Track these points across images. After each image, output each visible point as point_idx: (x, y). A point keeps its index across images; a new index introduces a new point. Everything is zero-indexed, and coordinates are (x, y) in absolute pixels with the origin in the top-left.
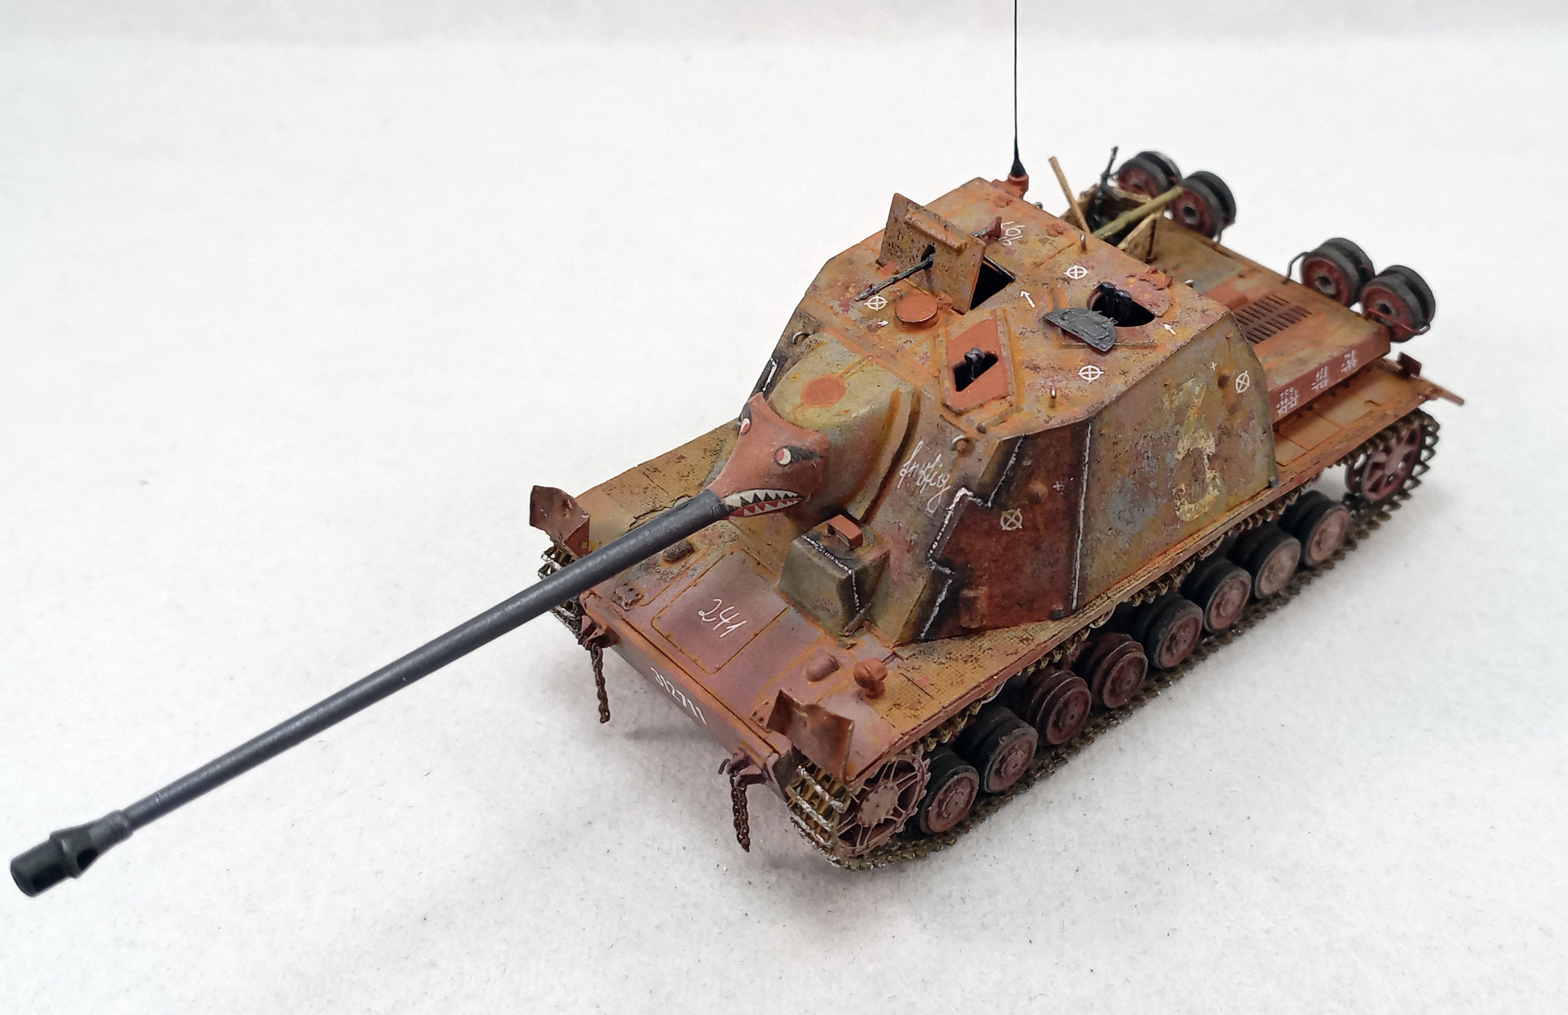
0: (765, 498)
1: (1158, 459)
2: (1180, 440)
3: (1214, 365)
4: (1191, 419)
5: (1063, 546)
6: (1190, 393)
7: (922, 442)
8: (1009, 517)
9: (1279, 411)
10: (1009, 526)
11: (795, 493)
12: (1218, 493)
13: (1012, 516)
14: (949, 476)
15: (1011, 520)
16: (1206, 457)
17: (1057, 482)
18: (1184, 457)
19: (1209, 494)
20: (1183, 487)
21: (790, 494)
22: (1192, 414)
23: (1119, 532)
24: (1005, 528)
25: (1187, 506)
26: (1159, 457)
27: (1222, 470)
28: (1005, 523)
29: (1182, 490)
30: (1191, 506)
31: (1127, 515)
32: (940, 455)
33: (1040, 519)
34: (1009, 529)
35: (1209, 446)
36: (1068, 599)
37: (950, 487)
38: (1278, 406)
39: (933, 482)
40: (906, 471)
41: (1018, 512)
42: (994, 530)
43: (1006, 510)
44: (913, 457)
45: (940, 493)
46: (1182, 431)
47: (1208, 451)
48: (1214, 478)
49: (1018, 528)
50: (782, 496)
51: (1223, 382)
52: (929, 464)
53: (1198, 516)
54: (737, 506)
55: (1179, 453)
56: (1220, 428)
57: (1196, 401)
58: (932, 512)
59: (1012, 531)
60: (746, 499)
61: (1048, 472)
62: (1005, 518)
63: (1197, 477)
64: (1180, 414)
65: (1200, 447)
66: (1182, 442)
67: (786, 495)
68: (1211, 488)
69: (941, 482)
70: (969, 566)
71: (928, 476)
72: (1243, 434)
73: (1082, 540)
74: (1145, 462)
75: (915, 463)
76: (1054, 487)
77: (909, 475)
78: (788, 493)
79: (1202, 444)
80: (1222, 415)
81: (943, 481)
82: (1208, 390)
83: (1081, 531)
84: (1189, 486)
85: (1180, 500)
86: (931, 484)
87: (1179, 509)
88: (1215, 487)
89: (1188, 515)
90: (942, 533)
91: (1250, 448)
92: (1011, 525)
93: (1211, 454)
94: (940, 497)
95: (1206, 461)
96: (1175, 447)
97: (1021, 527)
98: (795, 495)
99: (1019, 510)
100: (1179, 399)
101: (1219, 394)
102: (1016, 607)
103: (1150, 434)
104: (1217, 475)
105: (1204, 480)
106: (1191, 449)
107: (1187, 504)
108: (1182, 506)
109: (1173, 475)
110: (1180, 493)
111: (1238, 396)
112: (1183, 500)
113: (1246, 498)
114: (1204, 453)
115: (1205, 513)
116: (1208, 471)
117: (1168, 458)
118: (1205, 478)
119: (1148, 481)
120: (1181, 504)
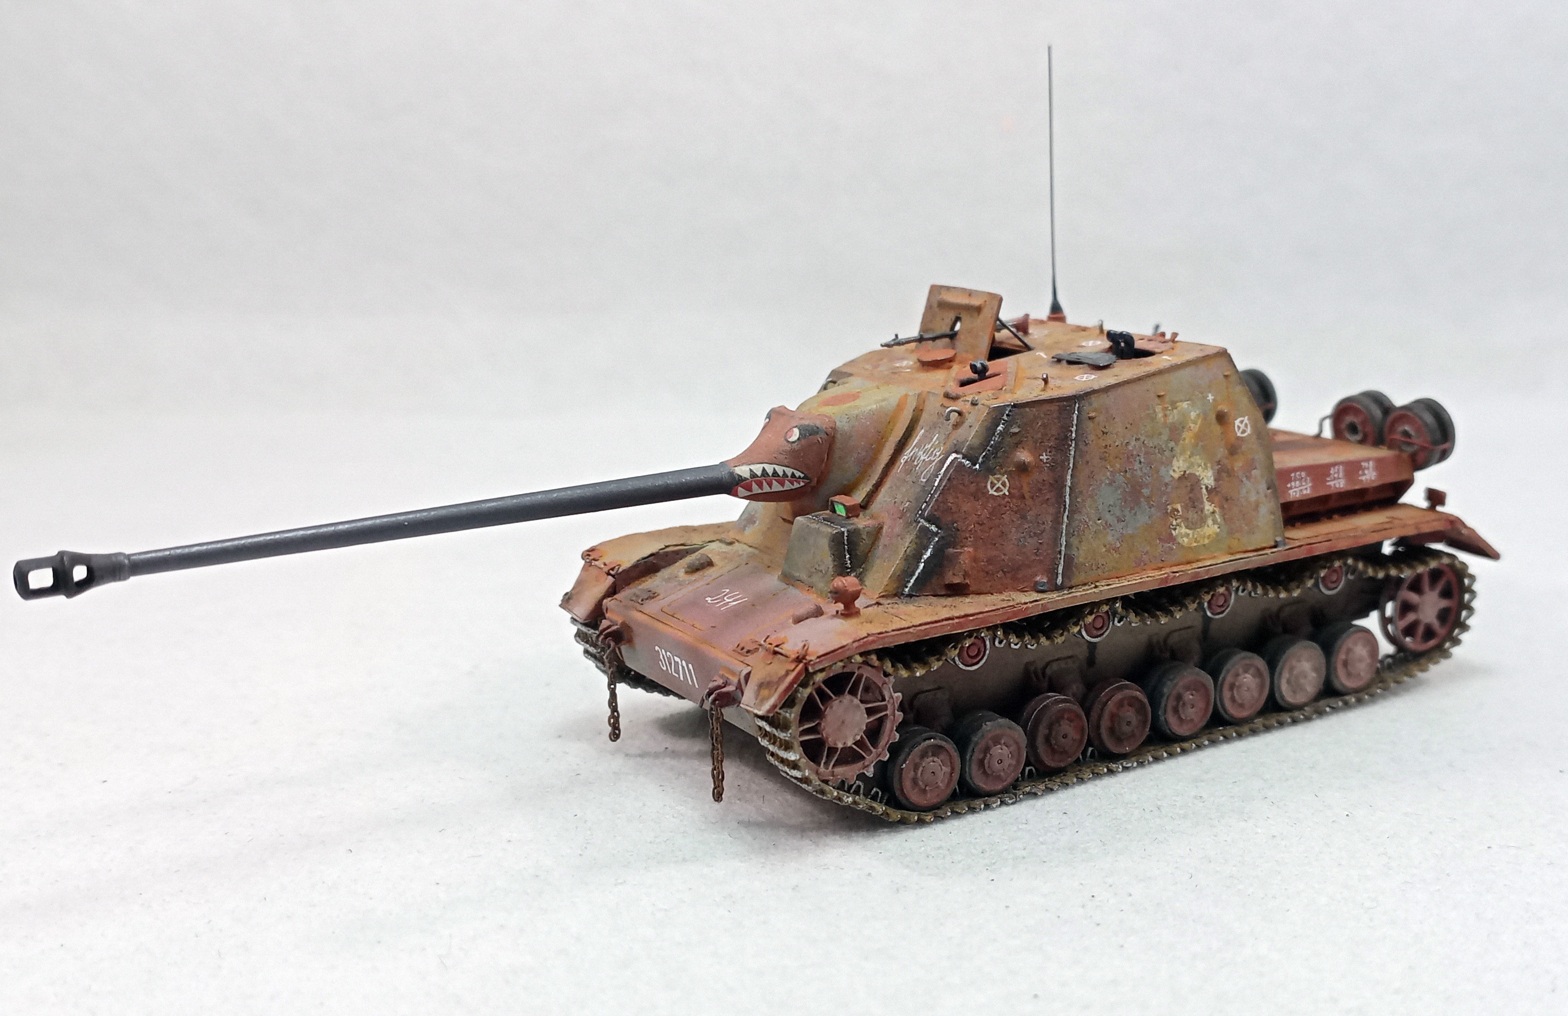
0: (773, 474)
1: (1151, 467)
2: (1175, 458)
3: (1210, 397)
4: (1187, 441)
5: (1049, 519)
6: (1185, 415)
7: (923, 431)
8: (996, 482)
9: (1291, 492)
10: (995, 491)
11: (802, 473)
12: (1218, 530)
13: (998, 481)
14: (942, 448)
15: (998, 486)
16: (1204, 487)
17: (1044, 454)
18: (1179, 477)
19: (1208, 526)
20: (1179, 507)
21: (798, 474)
22: (1188, 437)
23: (1108, 525)
24: (992, 492)
25: (1184, 530)
26: (1152, 467)
27: (1222, 507)
28: (992, 488)
29: (1178, 511)
30: (1188, 531)
31: (1118, 513)
32: (937, 435)
33: (1026, 489)
34: (995, 494)
35: (1207, 478)
36: (1053, 574)
37: (943, 456)
38: (1289, 486)
39: (928, 458)
40: (906, 457)
41: (1005, 478)
42: (980, 494)
43: (994, 474)
44: (914, 445)
45: (934, 464)
46: (1178, 450)
47: (1206, 481)
48: (1213, 512)
49: (1004, 494)
50: (789, 474)
51: (1221, 418)
52: (927, 445)
53: (1195, 544)
54: (745, 476)
55: (1174, 471)
56: (1219, 463)
57: (1192, 425)
58: (925, 480)
59: (998, 496)
60: (755, 471)
61: (1036, 442)
62: (992, 483)
63: (1194, 503)
64: (1176, 431)
65: (1197, 474)
66: (1178, 461)
67: (793, 474)
68: (1210, 522)
69: (935, 455)
70: (955, 525)
71: (925, 455)
72: (1244, 479)
73: (1068, 516)
74: (1137, 466)
75: (915, 448)
76: (1041, 457)
77: (909, 460)
78: (795, 472)
79: (1199, 472)
80: (1221, 452)
81: (937, 453)
82: (1205, 419)
83: (1067, 506)
84: (1185, 508)
85: (1176, 520)
86: (927, 460)
87: (1175, 529)
88: (1215, 522)
89: (1186, 540)
90: (931, 495)
91: (1253, 498)
92: (998, 490)
93: (1210, 487)
94: (933, 467)
95: (1204, 491)
96: (1169, 464)
97: (1007, 493)
98: (802, 475)
99: (1006, 476)
100: (1174, 417)
101: (1217, 429)
102: (1000, 574)
103: (1142, 438)
104: (1217, 510)
105: (1202, 510)
106: (1187, 472)
107: (1184, 528)
108: (1178, 527)
109: (1168, 490)
110: (1176, 513)
111: (1238, 438)
112: (1179, 521)
113: (1250, 548)
114: (1202, 482)
115: (1204, 545)
116: (1206, 502)
117: (1163, 470)
118: (1204, 508)
119: (1141, 486)
120: (1178, 525)
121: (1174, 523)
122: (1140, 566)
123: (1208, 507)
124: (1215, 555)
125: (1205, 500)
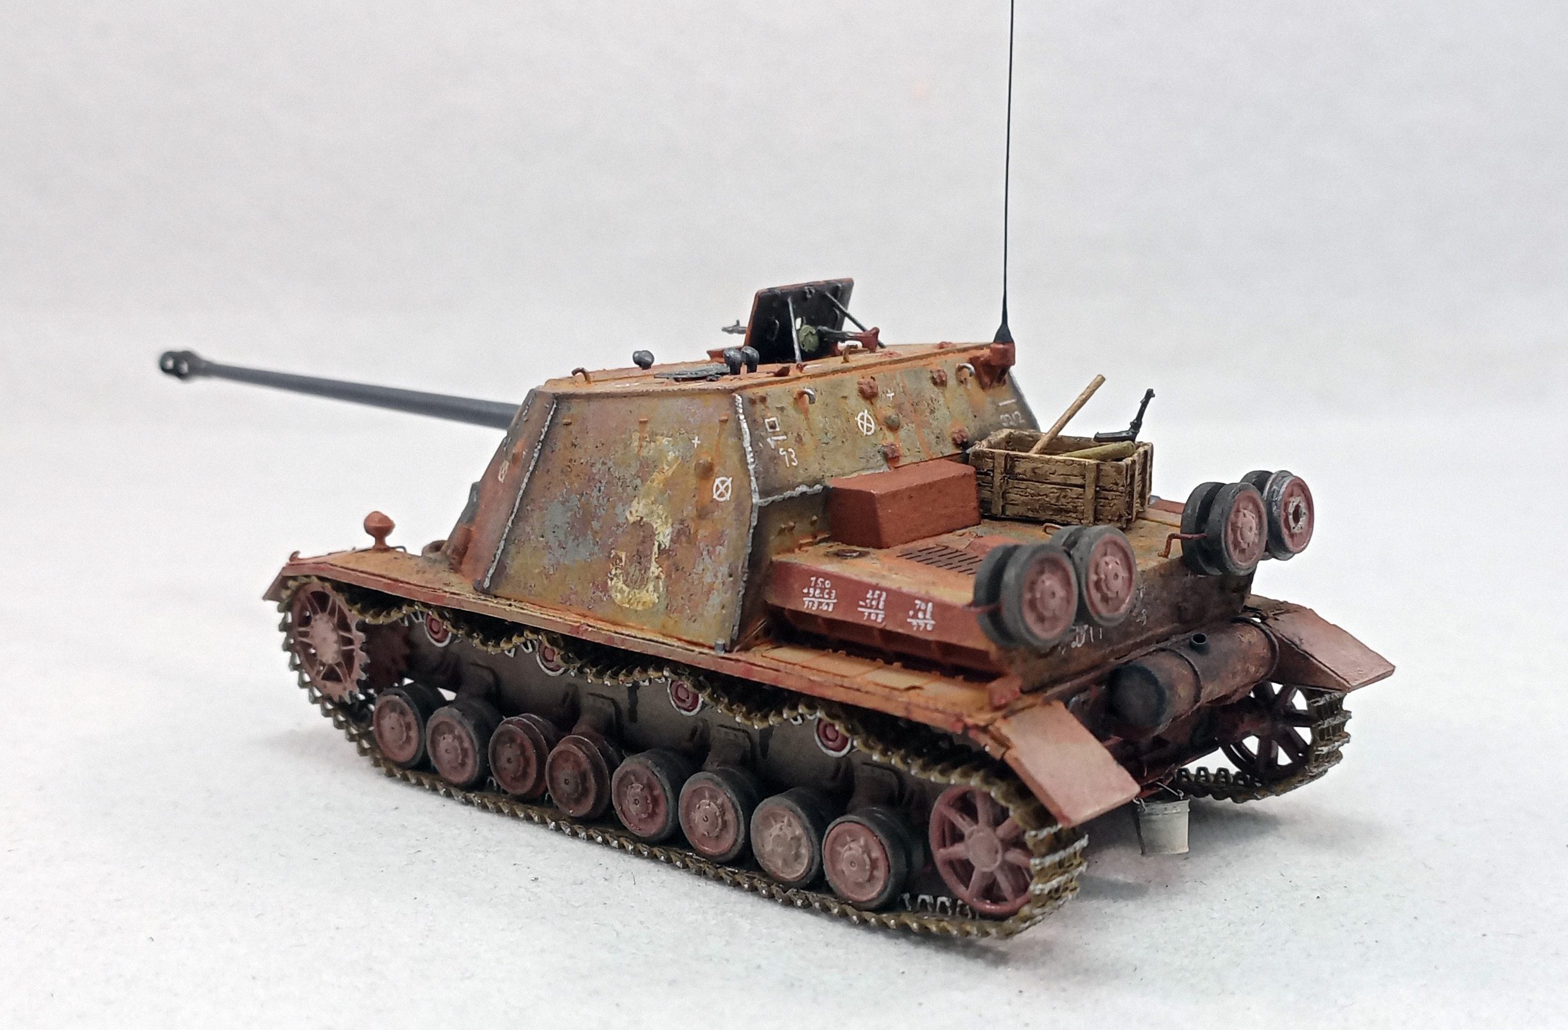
2: (637, 499)
3: (696, 441)
4: (655, 484)
6: (662, 453)
8: (504, 467)
9: (805, 601)
15: (503, 472)
16: (657, 544)
18: (634, 522)
19: (647, 591)
20: (623, 556)
22: (657, 479)
23: (548, 547)
24: (499, 477)
25: (620, 584)
26: (610, 500)
27: (668, 576)
29: (621, 560)
30: (624, 587)
35: (664, 534)
36: (485, 574)
38: (805, 591)
46: (642, 490)
47: (661, 538)
48: (658, 577)
56: (682, 522)
57: (666, 468)
59: (499, 482)
63: (640, 558)
64: (647, 467)
65: (655, 526)
66: (638, 503)
68: (651, 587)
73: (513, 521)
79: (657, 524)
80: (689, 511)
83: (515, 510)
85: (616, 569)
87: (612, 580)
88: (656, 589)
89: (618, 595)
91: (708, 579)
92: (502, 476)
93: (663, 546)
95: (656, 549)
104: (663, 576)
105: (647, 569)
106: (644, 519)
107: (622, 582)
108: (615, 579)
109: (618, 532)
110: (618, 561)
111: (713, 500)
112: (619, 571)
113: (685, 638)
114: (656, 537)
115: (636, 611)
116: (654, 563)
117: (619, 508)
118: (649, 568)
119: (593, 518)
120: (615, 575)
121: (613, 572)
122: (565, 604)
123: (654, 570)
124: (644, 627)
125: (653, 559)
